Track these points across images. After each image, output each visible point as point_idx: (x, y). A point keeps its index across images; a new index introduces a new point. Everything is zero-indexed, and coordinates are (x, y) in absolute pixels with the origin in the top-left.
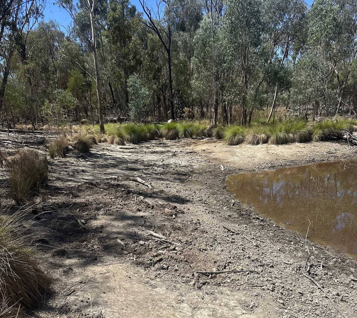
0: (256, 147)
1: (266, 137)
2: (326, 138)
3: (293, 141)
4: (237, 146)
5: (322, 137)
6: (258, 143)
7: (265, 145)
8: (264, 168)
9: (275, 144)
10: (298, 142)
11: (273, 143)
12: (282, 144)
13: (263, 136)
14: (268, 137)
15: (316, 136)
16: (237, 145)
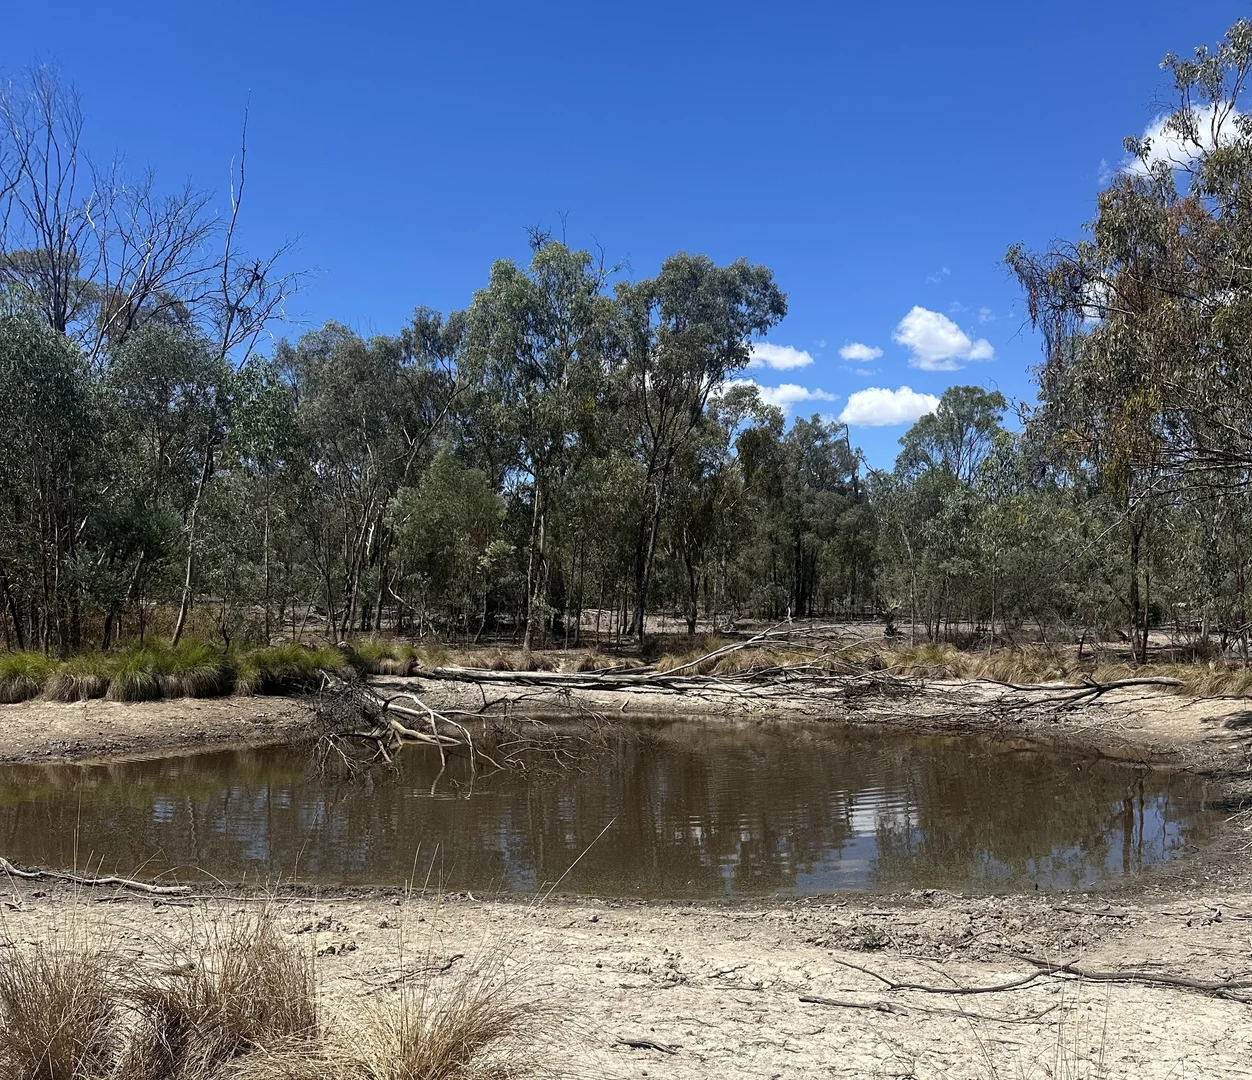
0: (68, 707)
1: (98, 684)
2: (269, 687)
3: (178, 693)
4: (17, 705)
5: (257, 686)
6: (73, 698)
7: (94, 703)
8: (49, 754)
9: (122, 701)
10: (191, 696)
11: (116, 698)
12: (141, 699)
13: (91, 679)
14: (105, 684)
15: (242, 683)
16: (19, 702)
